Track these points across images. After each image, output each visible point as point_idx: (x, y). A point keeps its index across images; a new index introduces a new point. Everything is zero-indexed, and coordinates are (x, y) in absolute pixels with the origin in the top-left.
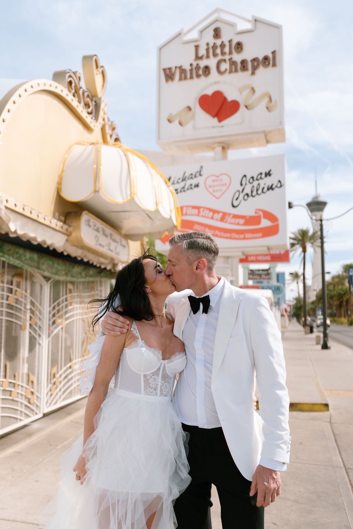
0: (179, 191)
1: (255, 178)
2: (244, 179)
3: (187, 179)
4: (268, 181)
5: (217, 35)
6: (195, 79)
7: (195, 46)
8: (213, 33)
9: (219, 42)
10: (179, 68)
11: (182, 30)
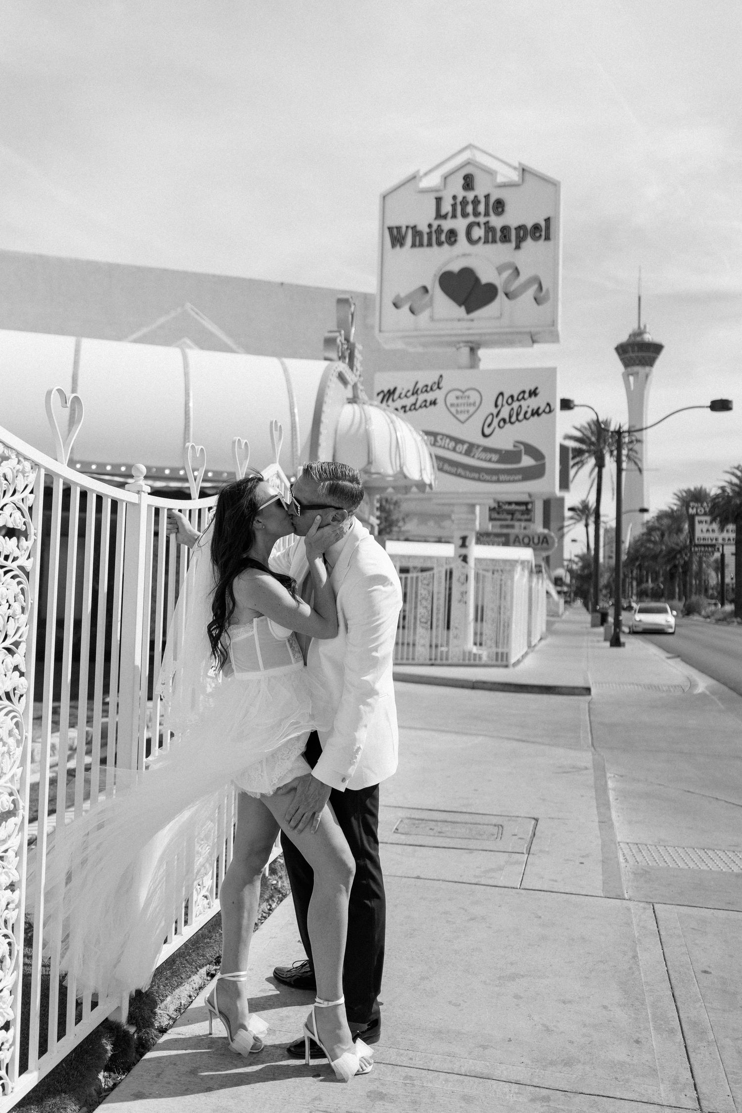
0: (407, 408)
1: (515, 398)
2: (501, 398)
3: (419, 392)
4: (532, 403)
5: (468, 185)
6: (435, 248)
7: (436, 199)
8: (462, 182)
9: (470, 196)
10: (412, 228)
11: (418, 171)
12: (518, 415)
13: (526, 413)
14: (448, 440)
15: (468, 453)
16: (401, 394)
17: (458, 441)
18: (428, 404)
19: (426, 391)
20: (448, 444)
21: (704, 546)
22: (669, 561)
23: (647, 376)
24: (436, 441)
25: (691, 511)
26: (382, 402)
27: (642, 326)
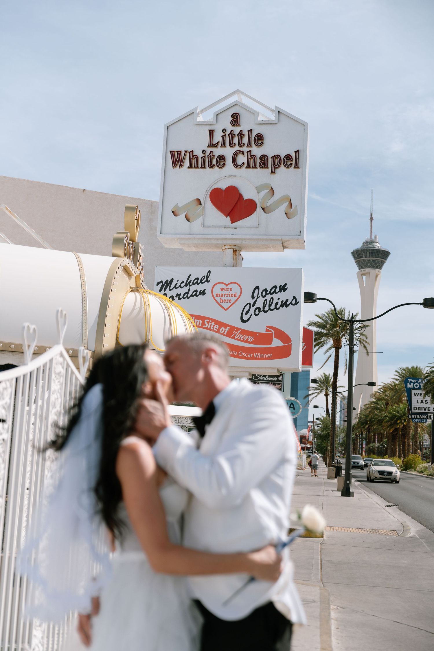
0: (181, 297)
1: (268, 292)
2: (257, 290)
3: (191, 284)
4: (283, 296)
5: (235, 121)
6: (208, 169)
7: (209, 130)
8: (231, 119)
9: (237, 130)
10: (189, 152)
11: (196, 108)
12: (270, 305)
13: (277, 303)
14: (213, 324)
15: (229, 335)
16: (176, 284)
17: (222, 325)
18: (198, 294)
19: (197, 283)
20: (214, 326)
21: (419, 414)
22: (391, 426)
23: (377, 276)
24: (203, 324)
25: (409, 385)
26: (160, 291)
27: (373, 237)
